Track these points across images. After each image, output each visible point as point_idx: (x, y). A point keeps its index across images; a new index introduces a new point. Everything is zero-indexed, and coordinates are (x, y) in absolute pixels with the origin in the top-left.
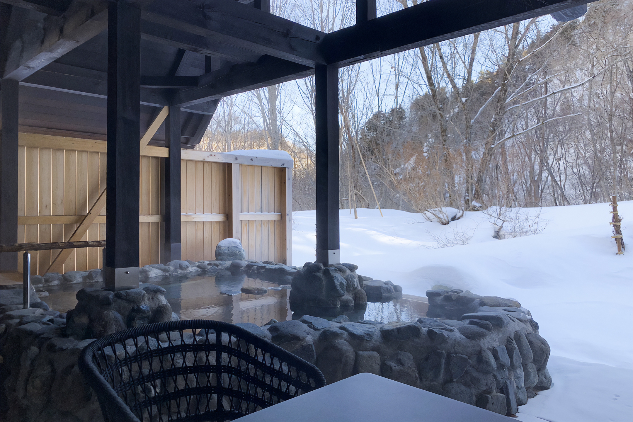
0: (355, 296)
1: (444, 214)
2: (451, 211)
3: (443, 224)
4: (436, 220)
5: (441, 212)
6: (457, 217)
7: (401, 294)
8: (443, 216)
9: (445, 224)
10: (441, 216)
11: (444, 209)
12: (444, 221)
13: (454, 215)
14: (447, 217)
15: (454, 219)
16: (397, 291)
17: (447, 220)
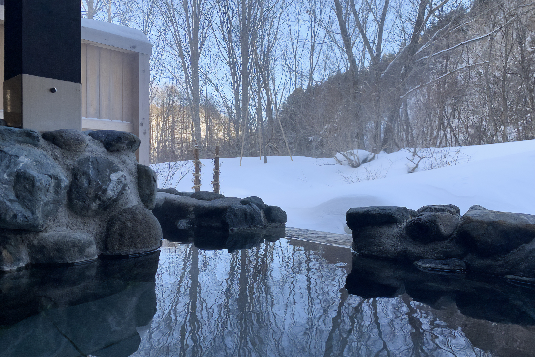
0: (108, 229)
1: (356, 156)
2: (362, 153)
3: (353, 166)
4: (347, 162)
5: (351, 154)
6: (369, 159)
7: (284, 227)
8: (354, 157)
9: (356, 167)
10: (352, 158)
11: (355, 151)
12: (355, 163)
13: (365, 157)
14: (358, 159)
15: (365, 161)
16: (273, 221)
17: (358, 162)
